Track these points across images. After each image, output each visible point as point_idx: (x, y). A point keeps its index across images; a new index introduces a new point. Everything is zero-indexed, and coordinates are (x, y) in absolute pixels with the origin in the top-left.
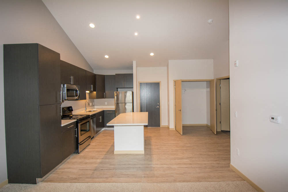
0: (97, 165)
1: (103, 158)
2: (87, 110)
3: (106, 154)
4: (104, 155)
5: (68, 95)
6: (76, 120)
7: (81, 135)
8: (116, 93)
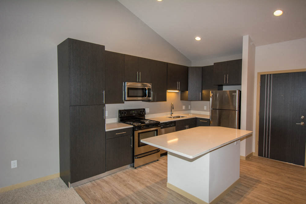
0: (132, 193)
1: (147, 187)
2: (173, 115)
3: (157, 183)
4: (153, 183)
5: (130, 95)
6: (132, 126)
7: (139, 146)
8: (212, 92)
